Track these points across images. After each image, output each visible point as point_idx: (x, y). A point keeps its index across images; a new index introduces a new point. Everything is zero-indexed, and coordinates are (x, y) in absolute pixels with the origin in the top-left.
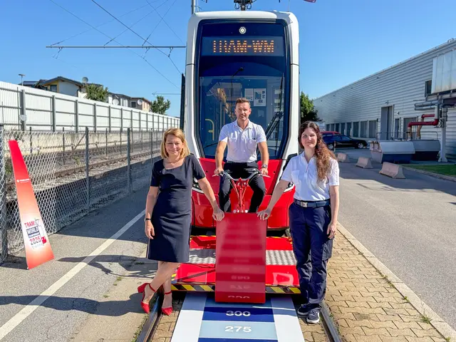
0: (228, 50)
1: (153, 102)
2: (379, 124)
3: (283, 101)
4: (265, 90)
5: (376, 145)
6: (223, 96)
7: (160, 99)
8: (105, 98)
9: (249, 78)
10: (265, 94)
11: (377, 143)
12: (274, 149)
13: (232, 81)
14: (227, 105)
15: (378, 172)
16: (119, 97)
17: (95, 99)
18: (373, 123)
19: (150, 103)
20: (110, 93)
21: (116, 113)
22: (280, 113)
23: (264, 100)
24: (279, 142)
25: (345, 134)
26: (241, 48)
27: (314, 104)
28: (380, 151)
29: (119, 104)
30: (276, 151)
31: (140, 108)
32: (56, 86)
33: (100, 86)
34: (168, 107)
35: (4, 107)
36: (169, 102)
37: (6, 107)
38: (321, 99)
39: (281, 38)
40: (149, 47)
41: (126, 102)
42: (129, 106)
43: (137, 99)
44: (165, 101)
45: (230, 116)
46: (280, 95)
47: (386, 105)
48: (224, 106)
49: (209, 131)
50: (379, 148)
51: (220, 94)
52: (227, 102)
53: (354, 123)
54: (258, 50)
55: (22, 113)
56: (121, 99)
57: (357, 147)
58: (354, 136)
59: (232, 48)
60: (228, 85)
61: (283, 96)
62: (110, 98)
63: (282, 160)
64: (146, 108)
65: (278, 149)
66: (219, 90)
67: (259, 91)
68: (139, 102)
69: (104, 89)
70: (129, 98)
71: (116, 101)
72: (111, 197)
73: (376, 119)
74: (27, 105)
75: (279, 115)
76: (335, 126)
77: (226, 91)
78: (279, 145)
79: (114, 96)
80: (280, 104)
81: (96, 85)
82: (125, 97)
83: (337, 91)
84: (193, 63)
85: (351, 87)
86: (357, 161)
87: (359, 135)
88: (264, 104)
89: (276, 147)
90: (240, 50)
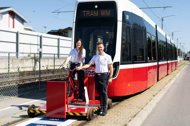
26: (96, 14)
32: (67, 32)
35: (31, 44)
37: (32, 44)
55: (41, 47)
74: (43, 43)
84: (75, 22)
90: (95, 15)
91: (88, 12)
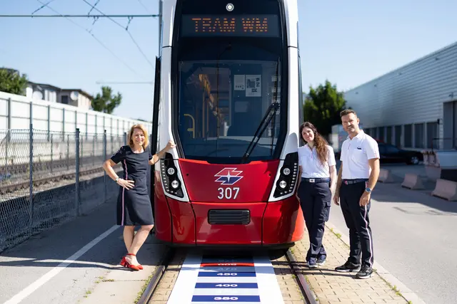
0: (212, 29)
1: (95, 96)
2: (441, 128)
3: (279, 90)
4: (259, 76)
5: (432, 157)
6: (207, 86)
7: (107, 92)
8: (21, 89)
9: (240, 62)
10: (260, 81)
11: (433, 154)
12: (270, 147)
13: (217, 66)
14: (212, 98)
15: (430, 194)
16: (43, 88)
17: (9, 91)
18: (433, 126)
19: (90, 97)
20: (30, 83)
21: (39, 113)
22: (276, 104)
23: (259, 89)
24: (276, 140)
25: (393, 142)
26: (228, 27)
27: (346, 98)
28: (437, 165)
29: (43, 99)
30: (272, 149)
31: (75, 103)
33: (15, 71)
34: (119, 104)
36: (120, 95)
38: (356, 91)
39: (276, 16)
40: (98, 16)
41: (53, 95)
42: (58, 101)
43: (70, 91)
44: (114, 94)
45: (216, 113)
46: (276, 83)
47: (449, 99)
48: (207, 97)
49: (189, 130)
50: (435, 161)
51: (203, 83)
52: (212, 92)
53: (406, 126)
54: (248, 29)
56: (46, 92)
57: (409, 163)
58: (406, 146)
59: (217, 27)
60: (213, 71)
61: (279, 84)
62: (29, 90)
63: (279, 160)
64: (84, 103)
65: (274, 148)
66: (200, 77)
67: (252, 77)
68: (73, 96)
69: (21, 76)
70: (58, 90)
71: (38, 94)
72: (56, 221)
73: (435, 120)
75: (275, 107)
76: (378, 130)
77: (211, 79)
78: (275, 143)
79: (35, 87)
80: (276, 94)
81: (9, 70)
82: (51, 88)
83: (380, 79)
84: (171, 45)
85: (400, 72)
86: (402, 180)
87: (413, 144)
88: (258, 94)
89: (272, 145)
90: (227, 30)
91: (207, 22)
